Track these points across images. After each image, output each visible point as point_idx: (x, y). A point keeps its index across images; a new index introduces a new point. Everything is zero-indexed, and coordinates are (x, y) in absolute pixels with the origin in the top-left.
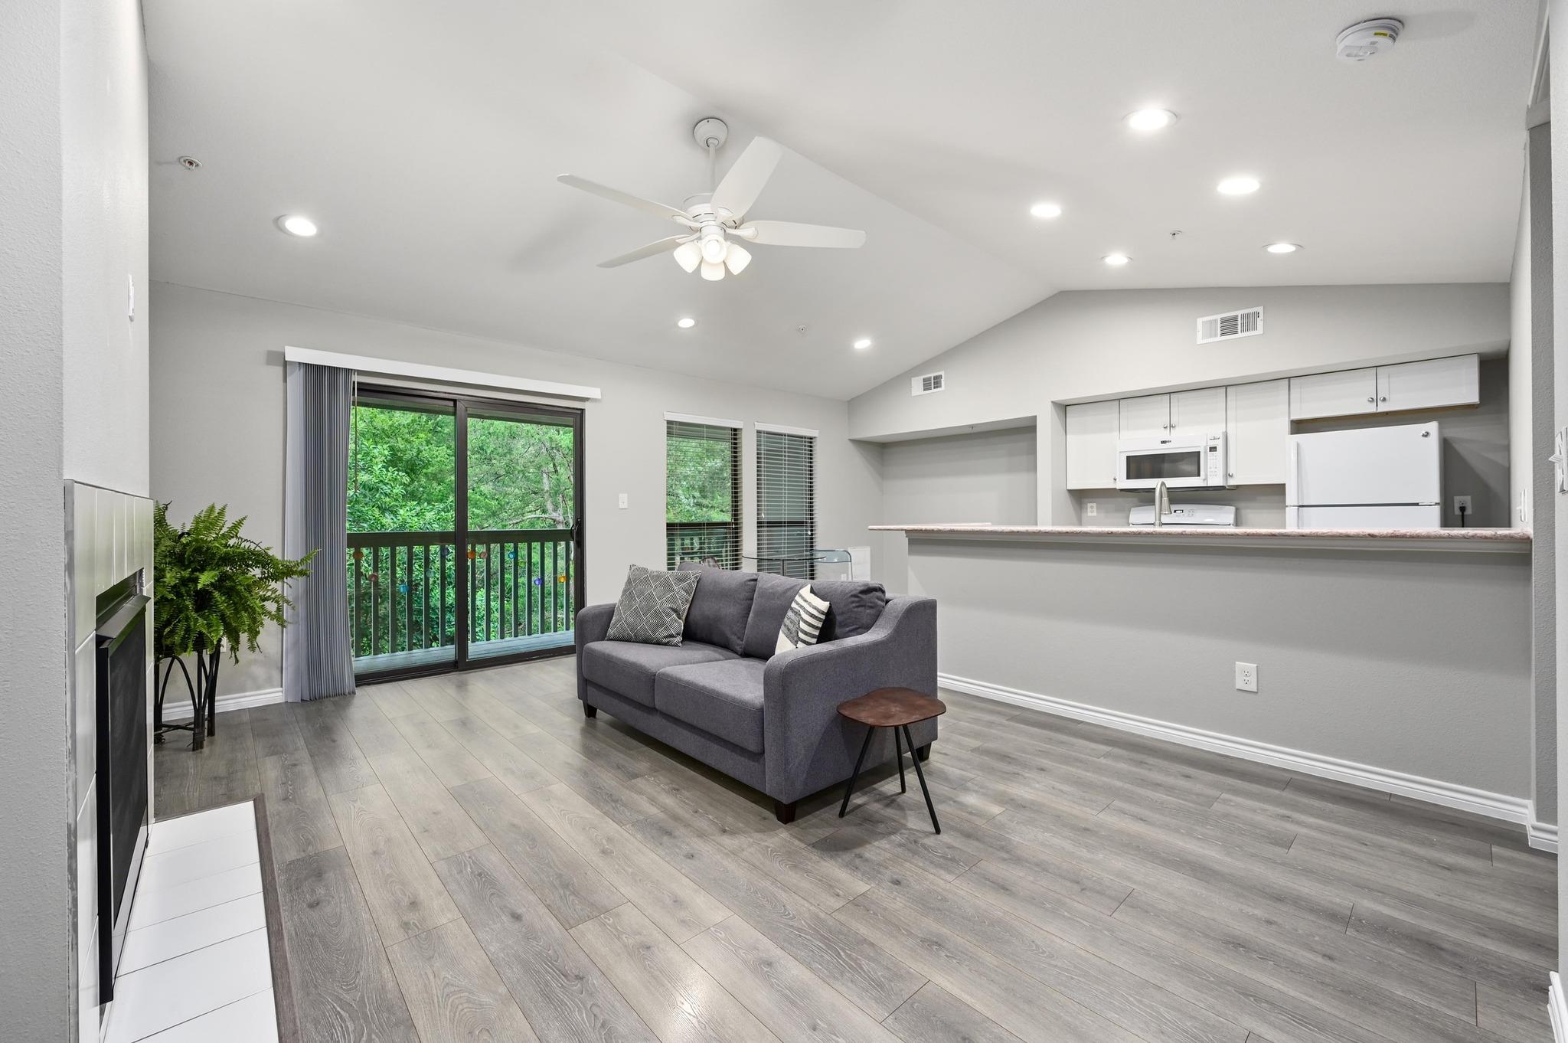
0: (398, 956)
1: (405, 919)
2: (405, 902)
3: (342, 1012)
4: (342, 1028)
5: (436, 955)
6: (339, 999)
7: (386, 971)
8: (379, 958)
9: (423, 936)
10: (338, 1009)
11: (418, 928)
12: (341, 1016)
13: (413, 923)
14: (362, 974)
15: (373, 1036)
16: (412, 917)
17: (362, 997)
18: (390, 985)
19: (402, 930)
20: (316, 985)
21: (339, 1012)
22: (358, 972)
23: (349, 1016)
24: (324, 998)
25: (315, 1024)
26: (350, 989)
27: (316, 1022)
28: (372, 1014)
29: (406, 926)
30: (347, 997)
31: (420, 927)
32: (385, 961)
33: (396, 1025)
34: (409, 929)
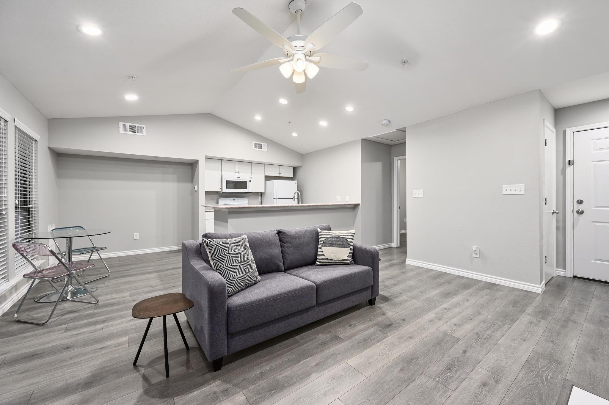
0: (511, 376)
1: (494, 383)
2: (487, 388)
3: (545, 380)
4: (548, 377)
5: (500, 366)
6: (543, 383)
7: (520, 376)
8: (518, 382)
9: (496, 373)
10: (545, 382)
11: (494, 377)
12: (546, 379)
13: (493, 380)
14: (529, 383)
15: (540, 368)
16: (492, 382)
17: (535, 377)
18: (523, 372)
19: (500, 381)
20: (548, 395)
21: (546, 381)
22: (529, 384)
23: (543, 377)
24: (548, 388)
25: (556, 385)
26: (537, 383)
27: (555, 385)
28: (536, 372)
29: (497, 382)
30: (540, 382)
31: (493, 376)
32: (517, 379)
33: (531, 364)
34: (498, 380)
